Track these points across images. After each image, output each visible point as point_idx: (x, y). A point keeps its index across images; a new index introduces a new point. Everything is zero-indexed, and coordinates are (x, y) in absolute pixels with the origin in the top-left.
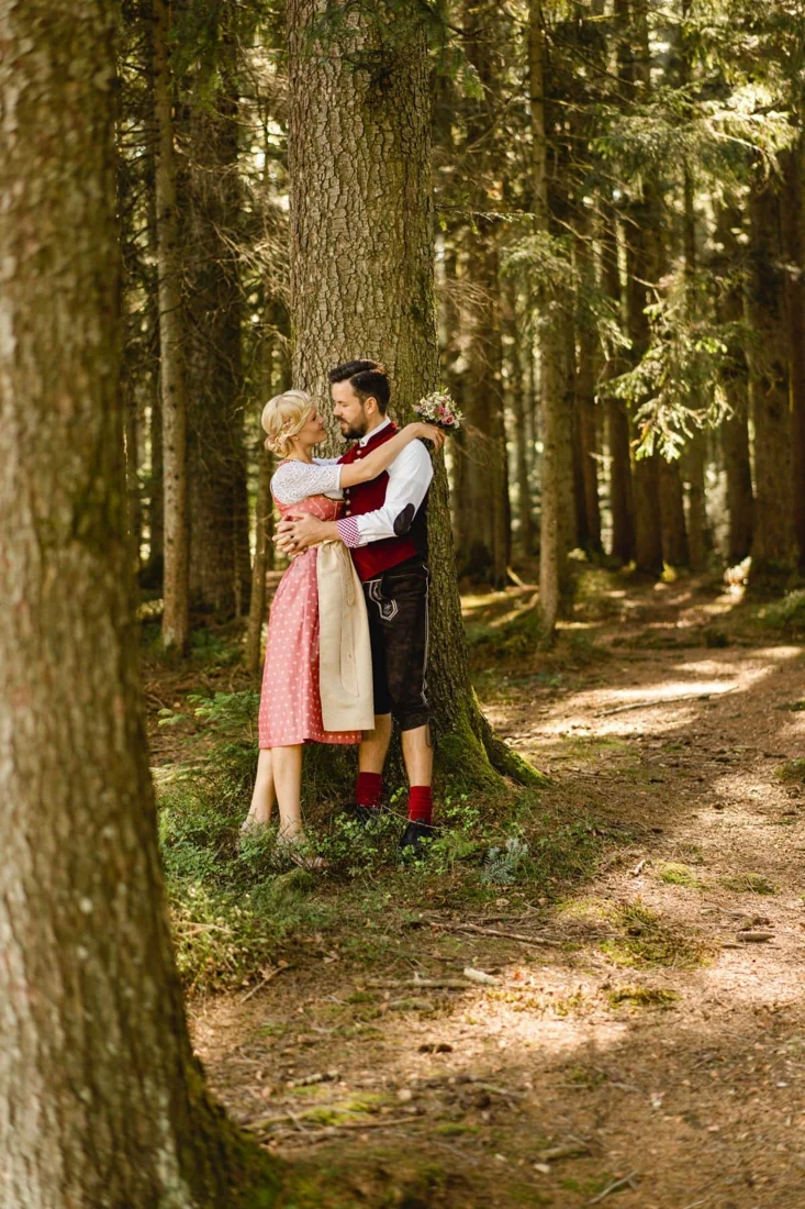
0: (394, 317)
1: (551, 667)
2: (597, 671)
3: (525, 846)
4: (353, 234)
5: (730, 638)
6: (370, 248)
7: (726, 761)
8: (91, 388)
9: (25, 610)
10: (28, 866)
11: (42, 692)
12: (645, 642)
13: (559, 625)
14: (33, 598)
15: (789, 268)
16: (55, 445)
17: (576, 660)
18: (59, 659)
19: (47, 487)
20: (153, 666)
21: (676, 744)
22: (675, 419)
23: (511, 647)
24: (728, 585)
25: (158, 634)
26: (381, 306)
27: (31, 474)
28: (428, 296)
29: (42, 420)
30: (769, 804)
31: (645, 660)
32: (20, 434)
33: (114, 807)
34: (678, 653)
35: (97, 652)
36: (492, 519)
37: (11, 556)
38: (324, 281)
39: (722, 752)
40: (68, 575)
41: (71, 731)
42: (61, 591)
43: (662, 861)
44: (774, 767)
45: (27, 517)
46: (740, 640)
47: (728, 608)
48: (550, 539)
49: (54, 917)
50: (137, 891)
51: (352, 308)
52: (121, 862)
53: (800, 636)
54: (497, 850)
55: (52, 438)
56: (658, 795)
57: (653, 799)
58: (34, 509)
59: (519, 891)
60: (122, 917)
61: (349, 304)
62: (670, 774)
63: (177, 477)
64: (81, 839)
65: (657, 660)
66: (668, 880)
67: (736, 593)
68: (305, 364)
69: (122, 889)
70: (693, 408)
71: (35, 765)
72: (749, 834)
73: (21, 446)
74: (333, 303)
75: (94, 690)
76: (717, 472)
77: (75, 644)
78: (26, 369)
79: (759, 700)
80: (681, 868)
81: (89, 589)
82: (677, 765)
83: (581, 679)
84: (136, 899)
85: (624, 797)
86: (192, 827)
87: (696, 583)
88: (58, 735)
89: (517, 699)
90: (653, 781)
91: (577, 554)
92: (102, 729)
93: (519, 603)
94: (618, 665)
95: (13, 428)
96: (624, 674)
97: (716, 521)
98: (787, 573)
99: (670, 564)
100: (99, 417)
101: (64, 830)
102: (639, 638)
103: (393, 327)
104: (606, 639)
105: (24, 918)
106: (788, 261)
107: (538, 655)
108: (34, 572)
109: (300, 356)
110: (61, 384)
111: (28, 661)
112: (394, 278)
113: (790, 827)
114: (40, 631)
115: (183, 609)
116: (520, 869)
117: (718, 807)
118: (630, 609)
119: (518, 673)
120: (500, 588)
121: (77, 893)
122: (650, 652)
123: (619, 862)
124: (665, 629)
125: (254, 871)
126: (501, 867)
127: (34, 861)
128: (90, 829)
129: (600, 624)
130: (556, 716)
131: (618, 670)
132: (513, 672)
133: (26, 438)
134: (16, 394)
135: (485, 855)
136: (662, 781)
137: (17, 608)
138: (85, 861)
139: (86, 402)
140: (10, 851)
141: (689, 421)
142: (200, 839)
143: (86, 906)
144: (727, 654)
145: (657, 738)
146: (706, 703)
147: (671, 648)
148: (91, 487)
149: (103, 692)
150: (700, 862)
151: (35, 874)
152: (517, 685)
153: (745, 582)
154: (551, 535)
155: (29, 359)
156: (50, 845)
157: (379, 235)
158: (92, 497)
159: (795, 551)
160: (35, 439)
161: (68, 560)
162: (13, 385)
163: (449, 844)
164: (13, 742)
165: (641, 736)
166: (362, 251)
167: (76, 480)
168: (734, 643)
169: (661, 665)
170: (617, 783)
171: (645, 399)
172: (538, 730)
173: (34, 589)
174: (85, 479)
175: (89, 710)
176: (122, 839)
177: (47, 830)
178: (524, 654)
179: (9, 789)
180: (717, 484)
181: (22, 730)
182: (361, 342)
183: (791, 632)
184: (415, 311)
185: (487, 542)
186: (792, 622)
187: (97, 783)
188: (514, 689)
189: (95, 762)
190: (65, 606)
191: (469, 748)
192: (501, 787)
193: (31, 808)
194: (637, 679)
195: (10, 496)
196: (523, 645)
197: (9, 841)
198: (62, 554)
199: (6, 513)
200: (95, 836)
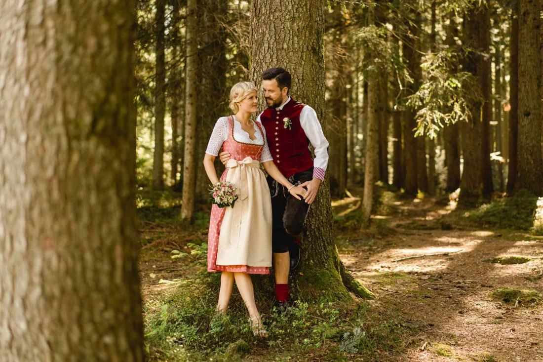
0: (303, 52)
1: (369, 236)
2: (390, 239)
3: (364, 333)
4: (283, 8)
5: (453, 226)
6: (292, 16)
7: (462, 288)
8: (109, 32)
9: (55, 182)
11: (64, 240)
12: (412, 226)
13: (372, 217)
14: (62, 175)
15: (483, 54)
16: (83, 69)
17: (380, 233)
18: (77, 217)
19: (75, 97)
20: (176, 228)
21: (435, 278)
22: (435, 118)
23: (349, 226)
24: (449, 201)
25: (179, 213)
26: (296, 46)
27: (64, 88)
28: (321, 42)
29: (74, 51)
30: (487, 312)
31: (413, 234)
32: (58, 60)
33: (113, 322)
34: (428, 232)
35: (105, 213)
36: (339, 166)
37: (47, 144)
38: (267, 32)
39: (459, 283)
40: (87, 159)
41: (84, 269)
42: (82, 170)
43: (436, 343)
44: (489, 292)
45: (60, 118)
46: (458, 227)
47: (449, 212)
48: (370, 174)
51: (281, 46)
53: (487, 226)
54: (348, 333)
55: (81, 64)
56: (429, 305)
57: (427, 307)
58: (64, 112)
59: (361, 358)
61: (279, 44)
62: (433, 293)
63: (191, 138)
64: (87, 344)
65: (419, 235)
66: (440, 354)
67: (453, 205)
68: (255, 74)
70: (444, 113)
71: (56, 291)
72: (479, 328)
73: (58, 69)
74: (271, 43)
75: (101, 239)
76: (441, 150)
77: (90, 206)
78: (64, 16)
79: (474, 257)
80: (447, 347)
81: (101, 170)
82: (437, 289)
83: (384, 243)
85: (412, 305)
86: (186, 314)
87: (434, 200)
88: (74, 271)
89: (353, 251)
90: (426, 297)
91: (379, 183)
92: (106, 267)
93: (351, 205)
94: (400, 237)
95: (53, 56)
96: (403, 241)
97: (440, 172)
98: (477, 196)
99: (421, 190)
100: (115, 53)
101: (75, 337)
102: (409, 224)
103: (302, 57)
104: (393, 224)
106: (483, 51)
107: (362, 230)
108: (63, 156)
109: (253, 70)
110: (89, 28)
111: (55, 218)
112: (304, 32)
113: (500, 325)
114: (65, 197)
115: (191, 201)
116: (361, 344)
117: (461, 312)
118: (403, 210)
119: (352, 238)
120: (342, 198)
122: (415, 231)
123: (413, 342)
124: (421, 220)
125: (217, 340)
126: (350, 343)
128: (95, 337)
129: (390, 217)
130: (372, 261)
131: (401, 239)
133: (62, 64)
134: (56, 32)
135: (342, 336)
136: (430, 297)
137: (50, 181)
138: (90, 359)
139: (106, 42)
140: (36, 351)
141: (442, 120)
142: (189, 321)
144: (453, 234)
145: (425, 274)
146: (447, 257)
147: (424, 229)
148: (106, 100)
149: (108, 242)
150: (456, 344)
152: (352, 244)
153: (457, 200)
154: (370, 172)
155: (67, 9)
156: (65, 348)
157: (296, 9)
158: (107, 108)
159: (482, 186)
160: (69, 64)
161: (87, 150)
162: (55, 26)
163: (323, 330)
164: (42, 275)
165: (417, 273)
166: (287, 17)
167: (97, 95)
168: (455, 228)
169: (421, 237)
170: (407, 297)
171: (420, 108)
172: (364, 268)
173: (62, 167)
174: (102, 95)
176: (117, 344)
177: (63, 338)
178: (355, 229)
179: (38, 307)
180: (440, 156)
181: (49, 266)
182: (285, 64)
183: (482, 224)
184: (314, 49)
185: (336, 176)
186: (483, 219)
187: (101, 305)
188: (351, 246)
190: (84, 182)
191: (333, 277)
192: (350, 298)
193: (53, 321)
194: (411, 244)
195: (49, 102)
196: (355, 225)
197: (36, 344)
198: (83, 144)
199: (46, 114)
200: (98, 342)
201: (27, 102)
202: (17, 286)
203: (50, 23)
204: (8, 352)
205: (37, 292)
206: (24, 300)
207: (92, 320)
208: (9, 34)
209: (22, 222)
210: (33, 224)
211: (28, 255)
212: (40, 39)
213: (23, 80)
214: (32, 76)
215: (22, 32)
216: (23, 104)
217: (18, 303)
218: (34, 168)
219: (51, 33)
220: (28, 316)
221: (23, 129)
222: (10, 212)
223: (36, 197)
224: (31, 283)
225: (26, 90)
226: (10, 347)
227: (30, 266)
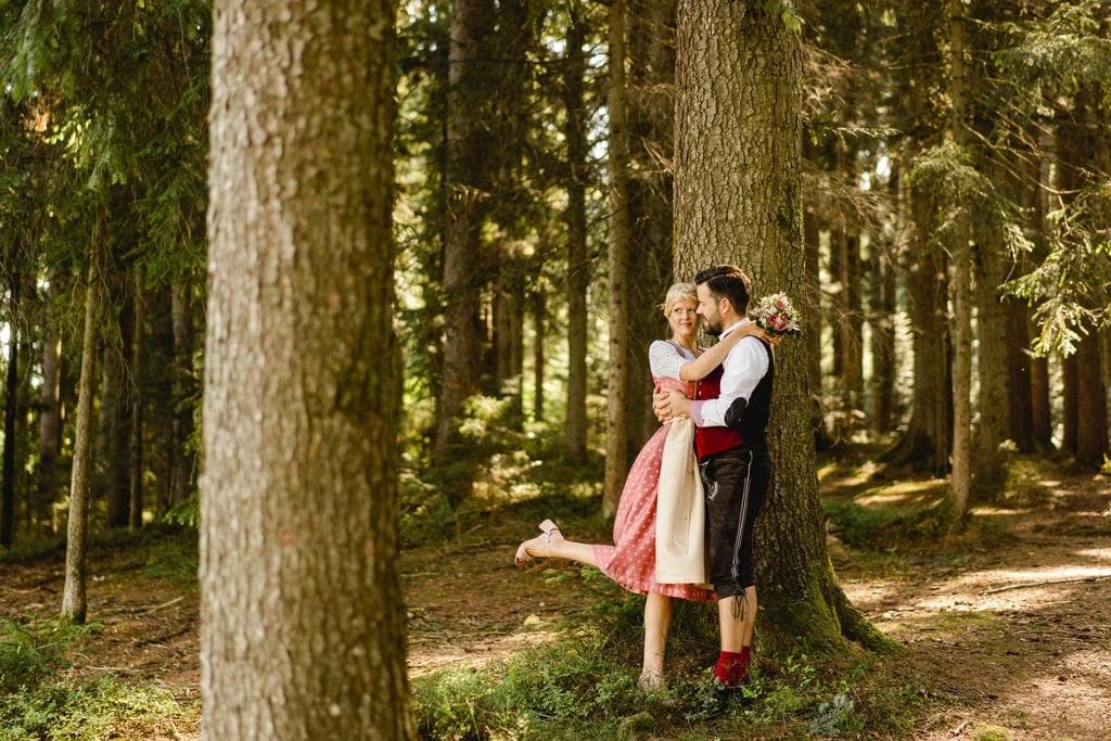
0: (761, 224)
1: (960, 549)
2: (1003, 554)
3: (852, 703)
4: (727, 149)
6: (741, 162)
7: (1087, 638)
8: (356, 286)
9: (294, 467)
10: (289, 675)
11: (305, 534)
12: (1063, 529)
14: (302, 458)
16: (324, 333)
17: (986, 543)
18: (320, 508)
19: (316, 367)
20: (594, 536)
21: (1046, 622)
22: (1073, 317)
23: (924, 529)
25: (600, 509)
26: (749, 214)
27: (303, 357)
28: (795, 205)
29: (314, 312)
31: (1054, 545)
32: (296, 324)
33: (362, 630)
34: (1090, 539)
35: (353, 503)
36: (934, 410)
37: (285, 423)
38: (700, 192)
39: (1087, 630)
40: (331, 439)
41: (328, 568)
42: (325, 453)
43: (985, 723)
45: (299, 392)
49: (307, 717)
50: (380, 701)
51: (724, 217)
52: (367, 677)
54: (827, 704)
55: (323, 326)
56: (1007, 666)
57: (1000, 669)
58: (304, 385)
60: (366, 722)
61: (721, 212)
62: (1028, 647)
63: (619, 367)
64: (333, 655)
65: (1068, 546)
66: (985, 740)
68: (683, 265)
69: (367, 698)
70: (1088, 307)
71: (297, 594)
72: (1083, 704)
73: (296, 333)
74: (708, 211)
75: (349, 535)
77: (335, 494)
80: (1000, 730)
81: (348, 452)
82: (1037, 640)
83: (983, 559)
84: (379, 708)
85: (972, 666)
86: (562, 673)
88: (317, 569)
89: (915, 576)
90: (1009, 653)
91: (1008, 444)
92: (354, 566)
94: (1026, 549)
95: (290, 319)
96: (1028, 557)
100: (363, 310)
101: (319, 647)
102: (1060, 525)
103: (760, 233)
104: (1027, 525)
105: (284, 717)
107: (948, 537)
108: (303, 436)
109: (679, 259)
110: (331, 283)
111: (295, 509)
112: (762, 189)
114: (306, 484)
116: (845, 723)
117: (1062, 679)
118: (1059, 498)
119: (928, 553)
121: (327, 700)
122: (1064, 538)
123: (943, 722)
124: (1090, 518)
126: (829, 720)
127: (294, 671)
128: (342, 648)
129: (1027, 511)
130: (944, 593)
131: (1024, 554)
132: (924, 552)
133: (301, 327)
134: (294, 291)
135: (816, 709)
136: (1016, 654)
137: (288, 466)
138: (336, 673)
139: (352, 298)
140: (275, 662)
141: (1085, 320)
143: (335, 710)
145: (1029, 615)
146: (1090, 585)
148: (353, 369)
149: (356, 536)
150: (1023, 726)
151: (293, 682)
152: (921, 564)
155: (305, 263)
156: (307, 659)
157: (749, 150)
158: (354, 376)
160: (309, 326)
161: (331, 427)
162: (292, 285)
163: (782, 697)
164: (280, 573)
165: (1016, 613)
166: (734, 165)
167: (342, 363)
170: (973, 653)
171: (1043, 299)
172: (922, 605)
173: (302, 450)
174: (348, 362)
175: (345, 551)
176: (368, 657)
177: (304, 647)
178: (935, 536)
179: (277, 612)
181: (288, 565)
182: (731, 246)
184: (781, 219)
185: (930, 432)
187: (349, 611)
188: (916, 567)
189: (349, 594)
190: (327, 464)
191: (818, 613)
192: (844, 652)
193: (293, 628)
195: (286, 374)
196: (935, 528)
197: (274, 654)
198: (326, 422)
199: (282, 389)
200: (346, 653)
201: (262, 373)
202: (253, 588)
203: (286, 281)
204: (244, 662)
205: (276, 593)
206: (261, 603)
207: (338, 627)
208: (241, 293)
209: (258, 514)
210: (270, 516)
211: (265, 552)
212: (275, 300)
213: (257, 348)
214: (267, 344)
215: (256, 291)
216: (257, 377)
217: (254, 608)
218: (270, 451)
219: (288, 291)
220: (266, 621)
221: (258, 405)
222: (245, 502)
223: (273, 485)
224: (268, 585)
225: (261, 361)
226: (246, 658)
227: (268, 565)
